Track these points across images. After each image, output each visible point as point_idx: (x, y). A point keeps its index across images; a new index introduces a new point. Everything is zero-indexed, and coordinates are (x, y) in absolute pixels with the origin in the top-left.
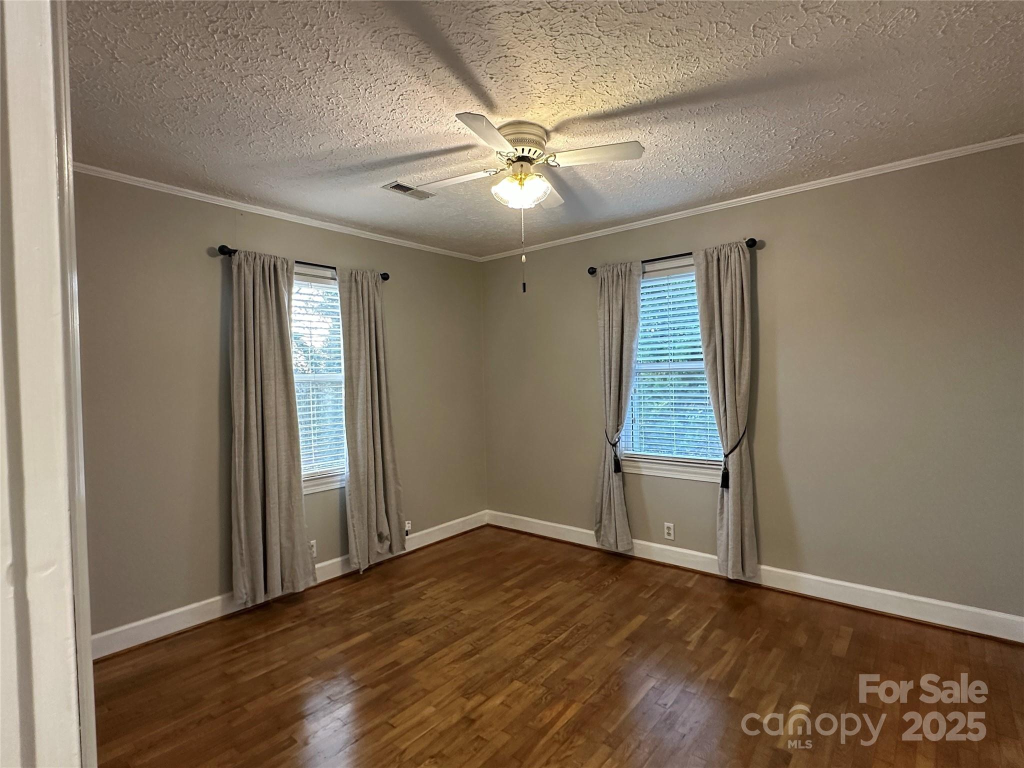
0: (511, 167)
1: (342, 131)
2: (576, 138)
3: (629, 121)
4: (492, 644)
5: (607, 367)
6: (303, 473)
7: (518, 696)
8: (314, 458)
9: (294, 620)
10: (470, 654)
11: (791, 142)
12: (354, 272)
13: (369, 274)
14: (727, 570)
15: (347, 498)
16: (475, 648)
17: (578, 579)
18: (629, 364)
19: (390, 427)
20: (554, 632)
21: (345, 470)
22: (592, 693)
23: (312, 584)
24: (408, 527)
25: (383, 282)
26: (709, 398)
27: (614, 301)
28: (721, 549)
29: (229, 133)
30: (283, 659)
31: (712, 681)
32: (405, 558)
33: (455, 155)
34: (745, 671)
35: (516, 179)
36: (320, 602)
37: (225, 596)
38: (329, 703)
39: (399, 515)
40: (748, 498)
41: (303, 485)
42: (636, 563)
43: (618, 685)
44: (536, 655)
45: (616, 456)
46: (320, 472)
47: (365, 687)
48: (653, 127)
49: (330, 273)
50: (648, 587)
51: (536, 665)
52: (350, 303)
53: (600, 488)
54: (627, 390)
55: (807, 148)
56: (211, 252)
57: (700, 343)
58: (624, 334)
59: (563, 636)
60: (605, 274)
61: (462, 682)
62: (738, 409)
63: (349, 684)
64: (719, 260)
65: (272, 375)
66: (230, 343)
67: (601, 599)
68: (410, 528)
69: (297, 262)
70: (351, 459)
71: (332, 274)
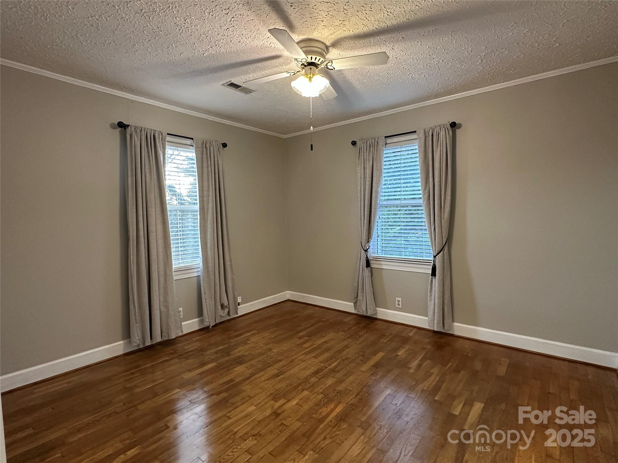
0: (304, 70)
1: (195, 44)
2: (346, 52)
3: (380, 40)
4: (291, 369)
5: (362, 203)
6: (173, 267)
7: (307, 399)
8: (180, 257)
9: (169, 356)
10: (277, 375)
11: (481, 57)
12: (204, 142)
13: (214, 143)
14: (434, 326)
15: (202, 282)
16: (280, 372)
17: (343, 331)
18: (376, 202)
19: (228, 239)
20: (329, 362)
21: (200, 265)
22: (352, 397)
23: (180, 334)
24: (239, 300)
25: (223, 149)
26: (425, 222)
27: (367, 162)
28: (430, 313)
29: (121, 44)
30: (162, 378)
31: (425, 390)
32: (238, 319)
33: (268, 63)
34: (445, 384)
35: (307, 77)
36: (185, 345)
37: (126, 341)
38: (190, 404)
39: (234, 293)
40: (447, 282)
41: (174, 274)
42: (379, 322)
43: (367, 393)
44: (318, 375)
45: (367, 257)
46: (185, 266)
47: (212, 395)
48: (395, 44)
49: (189, 142)
50: (386, 336)
51: (318, 381)
52: (202, 161)
53: (357, 277)
54: (374, 217)
55: (490, 62)
56: (113, 126)
57: (420, 188)
58: (373, 183)
59: (334, 364)
60: (362, 145)
61: (272, 391)
62: (442, 228)
63: (203, 393)
64: (432, 135)
65: (153, 205)
66: (126, 184)
67: (358, 343)
68: (241, 301)
69: (168, 134)
70: (204, 259)
71: (191, 143)
